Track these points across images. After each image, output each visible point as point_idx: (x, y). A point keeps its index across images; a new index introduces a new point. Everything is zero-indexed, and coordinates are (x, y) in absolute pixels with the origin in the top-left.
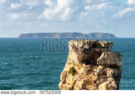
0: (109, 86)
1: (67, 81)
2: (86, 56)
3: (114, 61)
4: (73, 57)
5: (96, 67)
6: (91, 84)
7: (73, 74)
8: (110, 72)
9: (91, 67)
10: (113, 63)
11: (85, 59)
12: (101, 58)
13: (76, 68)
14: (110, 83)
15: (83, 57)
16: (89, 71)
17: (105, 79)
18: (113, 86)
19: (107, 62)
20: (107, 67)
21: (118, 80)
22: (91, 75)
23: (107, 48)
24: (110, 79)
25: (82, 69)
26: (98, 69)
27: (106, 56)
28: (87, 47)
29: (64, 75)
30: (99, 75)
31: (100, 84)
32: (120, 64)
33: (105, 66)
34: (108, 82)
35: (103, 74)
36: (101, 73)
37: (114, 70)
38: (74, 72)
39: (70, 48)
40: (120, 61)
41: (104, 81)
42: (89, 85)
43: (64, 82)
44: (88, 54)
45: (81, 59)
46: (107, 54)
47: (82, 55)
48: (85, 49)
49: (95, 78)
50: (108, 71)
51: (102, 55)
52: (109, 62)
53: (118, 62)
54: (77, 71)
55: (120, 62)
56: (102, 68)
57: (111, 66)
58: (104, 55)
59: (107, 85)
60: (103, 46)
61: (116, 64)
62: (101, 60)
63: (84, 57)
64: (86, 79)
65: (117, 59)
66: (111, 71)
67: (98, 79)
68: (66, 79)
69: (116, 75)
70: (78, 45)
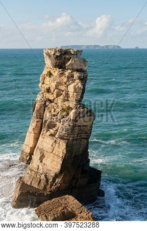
0: (77, 86)
1: (45, 82)
2: (58, 61)
3: (80, 66)
4: (48, 62)
5: (66, 71)
6: (63, 85)
7: (50, 77)
9: (63, 70)
10: (79, 68)
11: (57, 64)
12: (69, 63)
13: (52, 72)
14: (77, 84)
16: (62, 74)
17: (74, 81)
18: (79, 87)
20: (75, 71)
21: (83, 82)
22: (63, 78)
23: (77, 55)
24: (77, 81)
25: (56, 72)
26: (67, 73)
28: (58, 54)
29: (43, 78)
30: (68, 78)
31: (69, 85)
32: (85, 68)
33: (73, 70)
34: (75, 84)
35: (72, 77)
36: (70, 76)
37: (80, 74)
38: (50, 74)
39: (45, 55)
40: (85, 66)
41: (72, 83)
42: (60, 86)
43: (43, 83)
45: (54, 64)
46: (74, 60)
47: (54, 61)
48: (57, 56)
49: (65, 80)
50: (75, 75)
51: (70, 61)
52: (75, 67)
54: (53, 74)
56: (70, 72)
57: (78, 71)
58: (72, 61)
59: (75, 86)
60: (73, 53)
61: (81, 69)
62: (69, 65)
63: (56, 62)
64: (58, 81)
65: (82, 64)
66: (77, 74)
67: (68, 81)
68: (45, 80)
69: (82, 78)
70: (51, 53)
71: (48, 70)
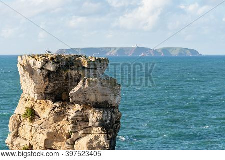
0: (95, 143)
1: (22, 133)
2: (52, 85)
3: (103, 95)
4: (29, 87)
5: (71, 107)
6: (62, 140)
7: (32, 121)
8: (94, 116)
9: (62, 106)
10: (101, 99)
11: (50, 91)
12: (77, 89)
13: (37, 109)
14: (97, 138)
16: (60, 115)
17: (88, 131)
18: (102, 144)
19: (88, 97)
20: (91, 107)
21: (111, 133)
22: (63, 122)
24: (97, 131)
25: (46, 110)
26: (72, 112)
27: (87, 86)
28: (51, 68)
29: (15, 123)
30: (75, 122)
31: (78, 139)
32: (114, 101)
33: (87, 105)
34: (93, 137)
35: (83, 121)
36: (80, 119)
37: (103, 114)
38: (33, 115)
39: (21, 70)
40: (115, 95)
41: (85, 135)
42: (57, 141)
43: (16, 136)
44: (55, 81)
45: (43, 92)
47: (43, 85)
48: (50, 73)
49: (68, 128)
50: (91, 116)
51: (80, 84)
52: (92, 98)
53: (112, 98)
54: (39, 114)
55: (115, 98)
56: (80, 109)
57: (98, 106)
59: (91, 142)
60: (86, 66)
61: (106, 102)
62: (78, 93)
63: (48, 87)
64: (51, 131)
65: (108, 91)
66: (96, 115)
67: (75, 130)
68: (20, 129)
69: (108, 122)
70: (34, 64)
71: (29, 104)
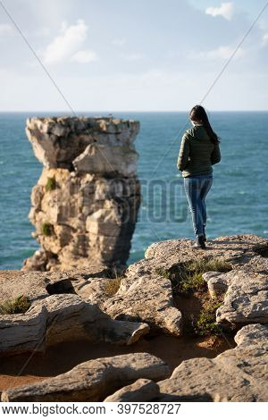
1: (44, 206)
2: (63, 151)
3: (113, 163)
4: (40, 154)
10: (111, 168)
11: (62, 158)
12: (82, 156)
15: (56, 153)
19: (95, 166)
27: (93, 153)
28: (58, 132)
29: (38, 195)
32: (128, 170)
38: (53, 185)
40: (127, 164)
43: (39, 209)
44: (67, 146)
45: (54, 159)
46: (96, 148)
47: (53, 151)
48: (58, 137)
51: (86, 152)
52: (100, 167)
53: (123, 167)
54: (60, 184)
55: (127, 167)
56: (91, 179)
57: (108, 176)
58: (90, 151)
60: (105, 129)
61: (117, 171)
62: (82, 162)
63: (59, 154)
65: (118, 159)
68: (43, 201)
70: (41, 127)
